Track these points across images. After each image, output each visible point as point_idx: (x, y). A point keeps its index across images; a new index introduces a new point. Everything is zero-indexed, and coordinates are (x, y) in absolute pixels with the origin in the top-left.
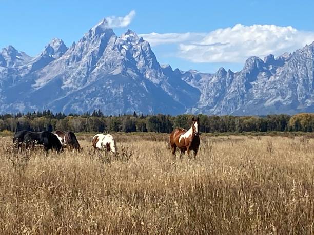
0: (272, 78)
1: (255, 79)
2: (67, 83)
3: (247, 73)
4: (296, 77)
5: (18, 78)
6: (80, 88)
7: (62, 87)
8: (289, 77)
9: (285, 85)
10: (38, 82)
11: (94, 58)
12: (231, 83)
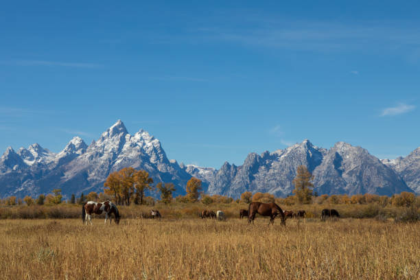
0: (271, 171)
1: (257, 172)
2: (92, 175)
3: (250, 168)
4: (292, 170)
5: (47, 171)
6: (103, 180)
7: (88, 179)
8: (287, 171)
9: (284, 177)
10: (66, 174)
11: (114, 154)
12: (235, 175)
